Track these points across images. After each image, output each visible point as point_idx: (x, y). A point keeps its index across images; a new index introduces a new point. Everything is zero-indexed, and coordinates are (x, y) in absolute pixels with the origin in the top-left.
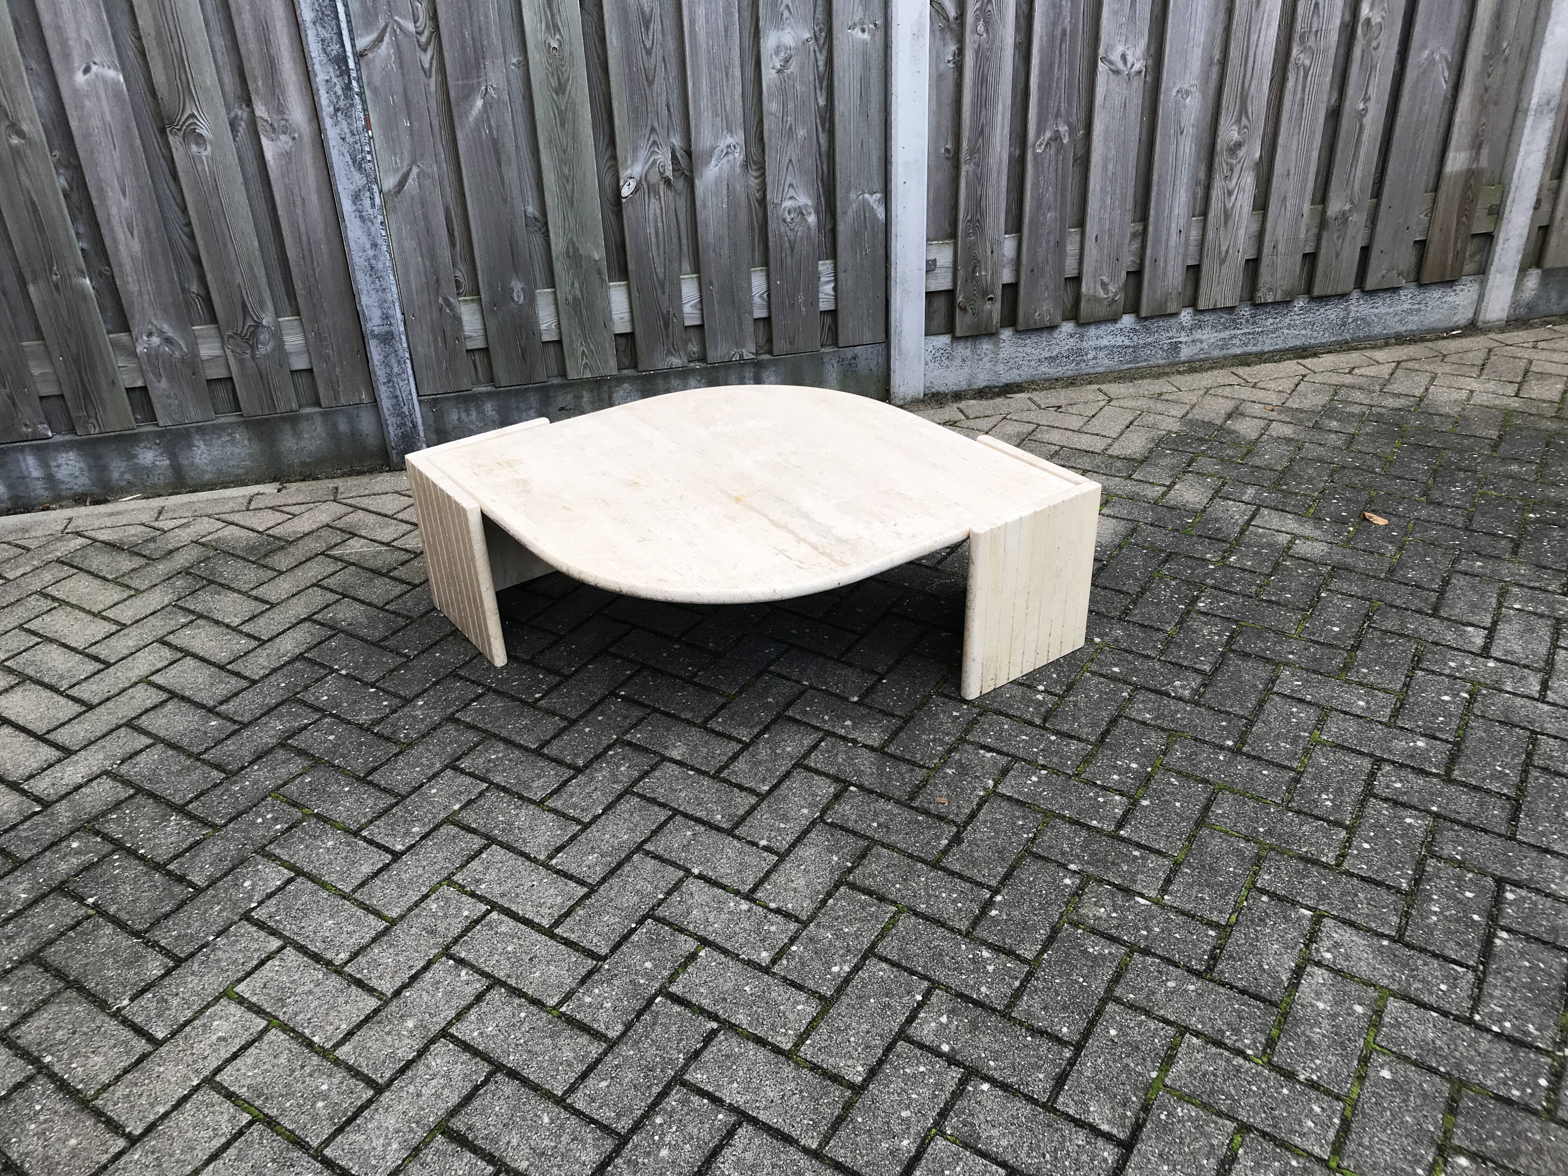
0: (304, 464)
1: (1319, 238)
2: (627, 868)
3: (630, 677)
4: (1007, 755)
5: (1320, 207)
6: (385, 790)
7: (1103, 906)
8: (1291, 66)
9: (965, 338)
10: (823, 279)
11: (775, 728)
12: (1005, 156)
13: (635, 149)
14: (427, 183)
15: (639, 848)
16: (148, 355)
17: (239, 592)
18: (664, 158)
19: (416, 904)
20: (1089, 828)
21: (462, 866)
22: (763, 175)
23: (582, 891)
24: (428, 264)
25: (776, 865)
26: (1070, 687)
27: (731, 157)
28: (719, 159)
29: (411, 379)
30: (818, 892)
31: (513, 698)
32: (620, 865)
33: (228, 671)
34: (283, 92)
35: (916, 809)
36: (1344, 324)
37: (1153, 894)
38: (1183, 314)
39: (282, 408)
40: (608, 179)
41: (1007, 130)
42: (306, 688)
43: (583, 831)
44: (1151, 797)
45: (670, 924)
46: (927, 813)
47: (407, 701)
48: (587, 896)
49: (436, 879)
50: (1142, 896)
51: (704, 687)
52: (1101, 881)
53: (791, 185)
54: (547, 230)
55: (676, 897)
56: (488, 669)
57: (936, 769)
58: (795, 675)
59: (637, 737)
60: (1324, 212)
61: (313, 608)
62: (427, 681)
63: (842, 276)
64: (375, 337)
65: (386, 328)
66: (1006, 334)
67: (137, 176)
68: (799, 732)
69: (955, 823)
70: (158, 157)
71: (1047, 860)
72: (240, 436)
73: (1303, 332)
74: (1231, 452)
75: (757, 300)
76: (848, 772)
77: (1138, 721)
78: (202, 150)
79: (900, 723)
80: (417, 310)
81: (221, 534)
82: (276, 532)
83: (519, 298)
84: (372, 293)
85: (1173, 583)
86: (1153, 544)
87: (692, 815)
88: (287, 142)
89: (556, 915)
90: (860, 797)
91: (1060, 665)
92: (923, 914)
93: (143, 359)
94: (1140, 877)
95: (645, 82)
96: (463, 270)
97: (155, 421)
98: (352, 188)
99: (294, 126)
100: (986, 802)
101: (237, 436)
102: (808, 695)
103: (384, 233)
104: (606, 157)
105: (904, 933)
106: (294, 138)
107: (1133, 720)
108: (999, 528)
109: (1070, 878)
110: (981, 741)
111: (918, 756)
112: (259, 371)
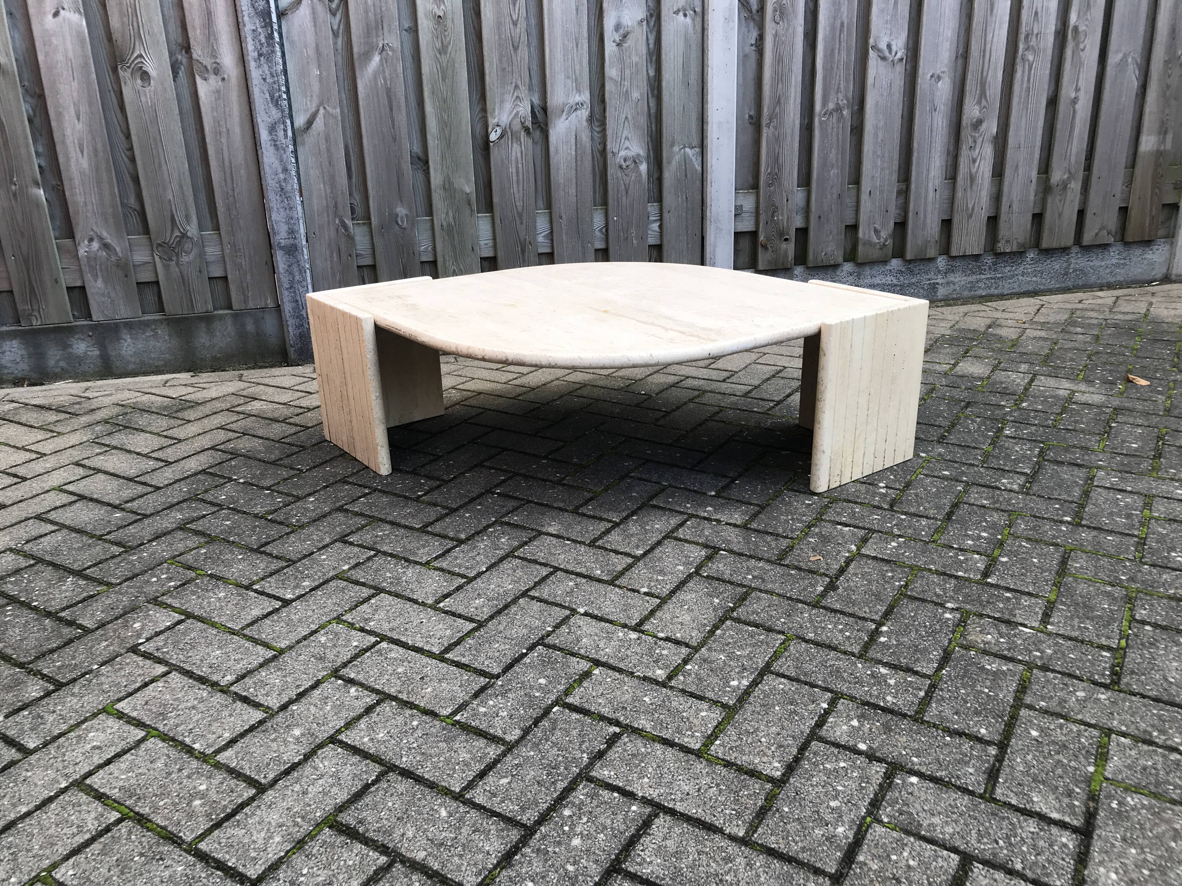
0: (215, 359)
1: (1044, 201)
2: (514, 609)
3: (504, 481)
4: (864, 528)
5: (1044, 176)
6: (277, 557)
7: (989, 633)
8: (1019, 60)
9: (766, 272)
10: (652, 218)
11: (642, 513)
12: (798, 122)
13: (502, 102)
14: (331, 121)
15: (525, 594)
16: (88, 257)
17: (151, 433)
18: (525, 109)
19: (305, 638)
20: (957, 577)
21: (352, 609)
22: (604, 131)
23: (471, 626)
24: (328, 191)
25: (659, 606)
26: (908, 485)
27: (579, 112)
28: (569, 114)
29: (310, 287)
30: (705, 625)
31: (397, 495)
32: (506, 606)
33: (135, 482)
34: (216, 40)
35: (787, 566)
36: (1066, 274)
37: (1036, 624)
38: (939, 260)
39: (200, 308)
40: (479, 128)
41: (799, 99)
42: (206, 491)
43: (468, 583)
44: (1007, 555)
45: (560, 649)
46: (798, 568)
47: (299, 498)
48: (476, 629)
49: (325, 619)
50: (1025, 626)
51: (572, 487)
52: (981, 616)
53: (627, 138)
54: (428, 168)
55: (564, 629)
56: (374, 477)
57: (799, 539)
58: (654, 478)
59: (515, 519)
60: (1048, 179)
61: (217, 441)
62: (318, 485)
63: (666, 215)
64: (282, 248)
65: (291, 241)
66: (799, 270)
67: (90, 104)
68: (665, 515)
69: (827, 576)
70: (110, 91)
71: (923, 600)
72: (162, 332)
73: (1034, 279)
74: (999, 346)
75: (598, 233)
76: (717, 541)
77: (977, 506)
78: (146, 85)
79: (757, 508)
80: (317, 229)
81: (138, 399)
82: (188, 398)
83: (402, 221)
84: (281, 210)
85: (978, 419)
86: (952, 397)
87: (572, 571)
88: (217, 82)
89: (446, 645)
90: (732, 558)
91: (895, 470)
92: (813, 641)
93: (84, 262)
94: (1017, 611)
95: (512, 48)
96: (357, 198)
97: (89, 316)
98: (269, 120)
99: (224, 68)
100: (852, 561)
101: (160, 332)
102: (669, 491)
103: (293, 160)
104: (478, 110)
105: (797, 655)
106: (223, 79)
107: (973, 505)
108: (848, 322)
109: (950, 613)
110: (837, 519)
111: (780, 530)
112: (182, 276)
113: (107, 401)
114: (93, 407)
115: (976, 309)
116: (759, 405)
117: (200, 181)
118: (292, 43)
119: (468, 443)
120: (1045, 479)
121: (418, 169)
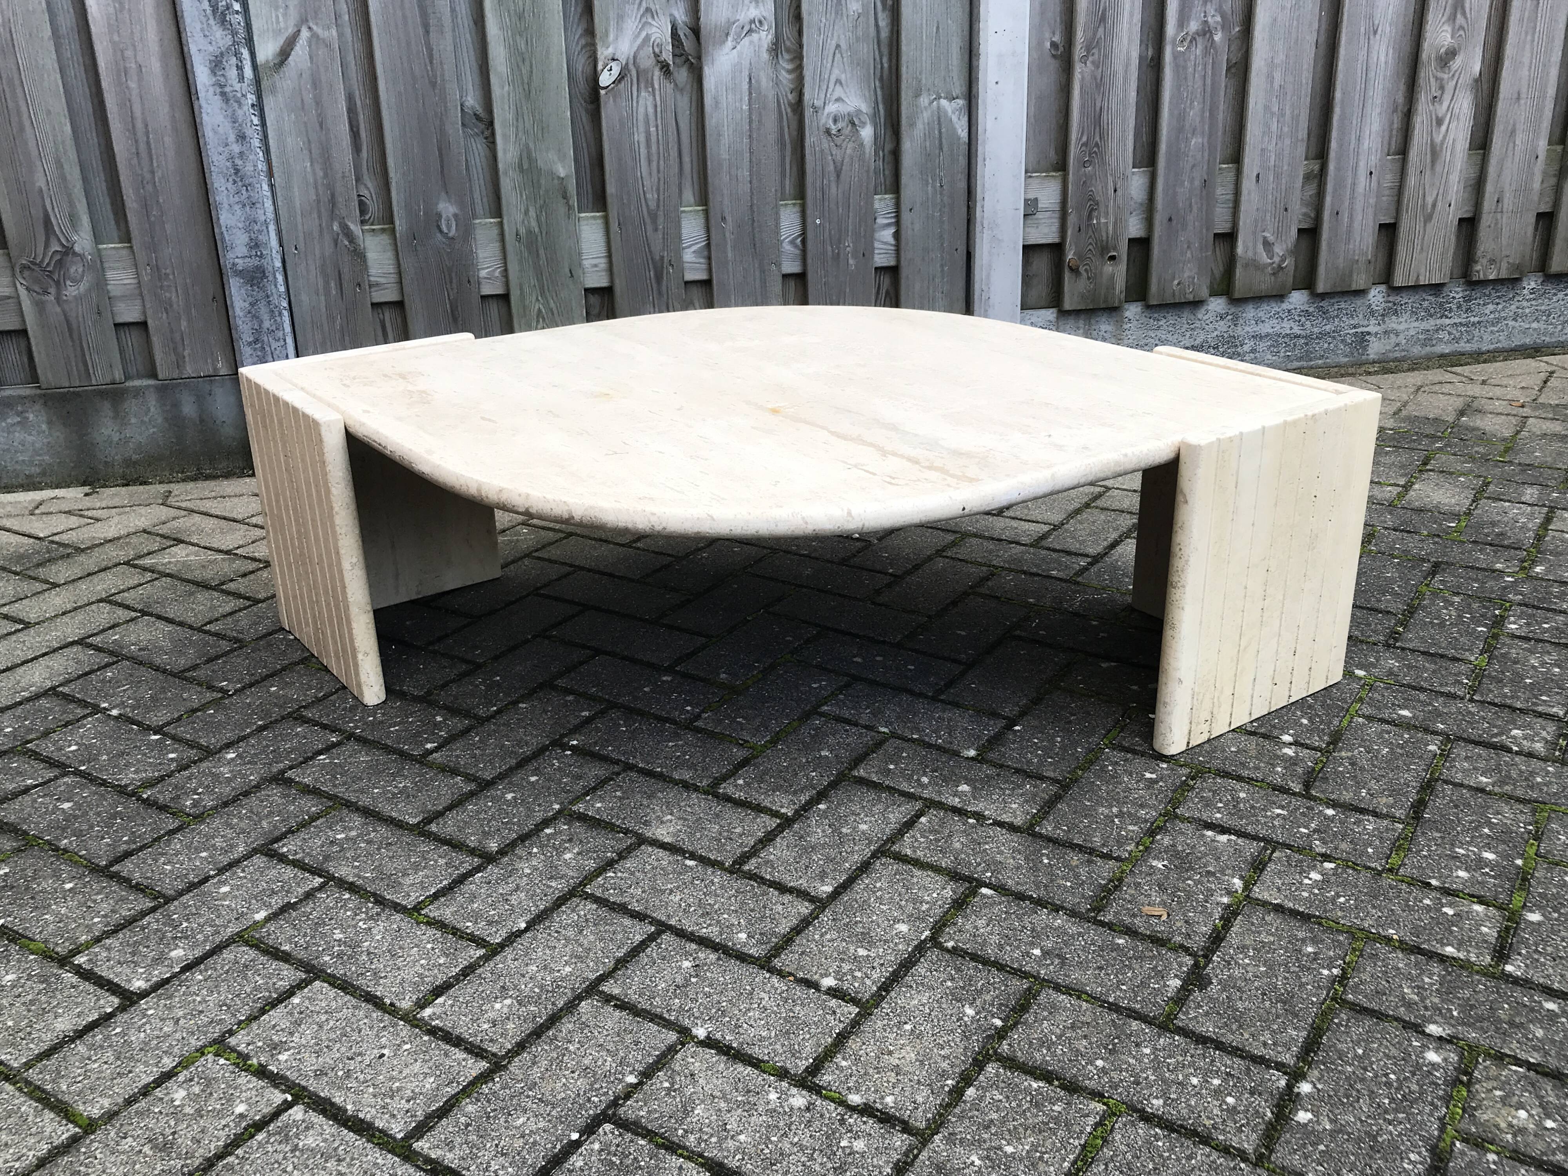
0: (128, 463)
1: (1558, 193)
2: (567, 1025)
3: (588, 721)
4: (1255, 838)
5: (1559, 148)
6: (138, 888)
7: (1520, 1106)
9: (1076, 313)
10: (881, 221)
11: (837, 795)
12: (1135, 55)
13: (621, 18)
14: (322, 52)
15: (592, 989)
18: (661, 32)
19: (145, 1091)
20: (1443, 959)
21: (252, 1018)
22: (799, 70)
23: (476, 1067)
24: (321, 174)
25: (855, 1024)
26: (1336, 739)
27: (755, 36)
28: (738, 40)
29: (290, 340)
30: (944, 1075)
31: (387, 749)
32: (554, 1019)
35: (1110, 926)
38: (1373, 292)
39: (100, 377)
40: (581, 64)
41: (1138, 17)
42: (46, 734)
43: (487, 958)
44: (1540, 908)
45: (648, 1134)
46: (1131, 932)
47: (208, 753)
48: (484, 1077)
49: (194, 1043)
51: (712, 735)
52: (1500, 1058)
53: (838, 82)
54: (493, 134)
55: (662, 1081)
56: (353, 709)
57: (1134, 861)
58: (865, 718)
59: (597, 806)
60: (1564, 155)
61: (92, 628)
62: (248, 724)
63: (906, 216)
64: (239, 273)
65: (256, 262)
66: (1133, 311)
68: (879, 800)
69: (1186, 950)
71: (1379, 1016)
72: (36, 416)
73: (1535, 325)
74: (1481, 449)
75: (787, 247)
76: (975, 865)
77: (1470, 788)
79: (1054, 789)
80: (301, 239)
82: (65, 538)
83: (449, 227)
84: (236, 207)
85: (1457, 599)
86: (1406, 552)
87: (692, 933)
89: (420, 1115)
90: (1002, 906)
91: (1310, 707)
92: (1160, 1118)
96: (370, 185)
98: (211, 49)
100: (1236, 914)
101: (31, 416)
102: (890, 747)
103: (256, 121)
104: (580, 31)
105: (1129, 1156)
107: (1461, 785)
108: (1231, 440)
109: (1437, 1050)
110: (1205, 817)
111: (1097, 841)
112: (68, 321)
115: (1436, 380)
116: (1060, 563)
117: (95, 158)
119: (535, 637)
121: (477, 134)
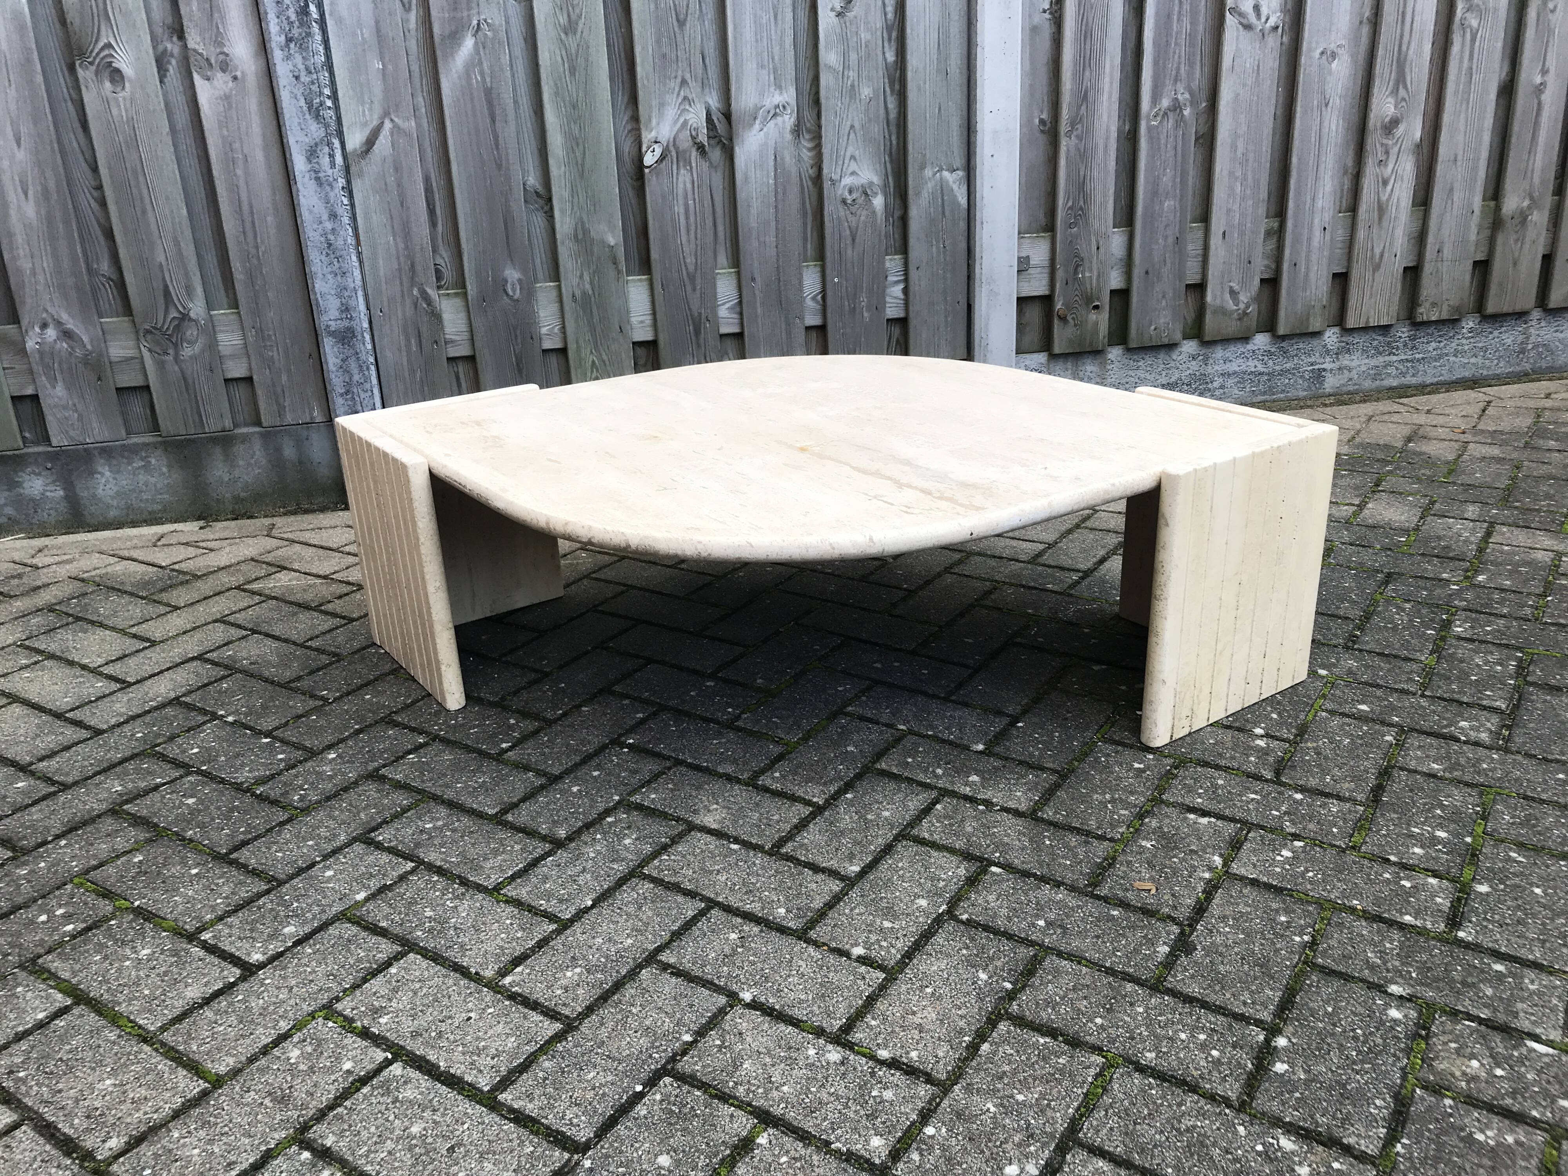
0: (237, 500)
1: (1492, 242)
2: (630, 991)
3: (642, 722)
4: (1233, 820)
5: (1493, 203)
6: (255, 873)
7: (1473, 1056)
8: (1456, 27)
9: (1065, 356)
10: (891, 279)
11: (862, 786)
12: (1114, 129)
13: (662, 105)
14: (402, 140)
15: (651, 958)
16: (41, 352)
17: (113, 629)
18: (697, 118)
19: (265, 1051)
20: (1402, 927)
21: (355, 987)
22: (818, 148)
23: (551, 1028)
24: (401, 245)
25: (883, 987)
26: (1302, 731)
27: (779, 119)
28: (764, 123)
29: (376, 391)
30: (961, 1032)
31: (468, 749)
32: (618, 986)
33: (67, 720)
34: (223, 18)
35: (1105, 899)
36: (1523, 351)
37: (1556, 1036)
38: (1328, 334)
39: (212, 425)
40: (628, 146)
41: (1116, 95)
42: (172, 738)
43: (559, 932)
44: (1489, 881)
45: (703, 1086)
46: (1124, 904)
47: (313, 754)
48: (559, 1037)
49: (306, 1008)
50: (1537, 1038)
51: (750, 733)
52: (1454, 1014)
53: (853, 157)
54: (551, 208)
55: (713, 1039)
56: (437, 714)
57: (1125, 841)
58: (885, 717)
59: (652, 797)
60: (1498, 208)
61: (208, 645)
62: (346, 728)
63: (913, 274)
64: (332, 334)
65: (346, 323)
66: (1115, 353)
67: (36, 121)
68: (899, 790)
69: (1173, 920)
70: (65, 101)
71: (1346, 977)
72: (158, 461)
73: (1473, 360)
74: (1428, 473)
75: (809, 302)
76: (984, 846)
77: (1423, 774)
78: (118, 89)
79: (1054, 778)
80: (385, 304)
81: (109, 569)
82: (183, 566)
83: (514, 291)
84: (329, 277)
85: (1408, 606)
86: (1362, 564)
87: (737, 909)
88: (226, 82)
89: (504, 1070)
90: (1009, 883)
91: (1279, 703)
92: (1153, 1069)
93: (35, 358)
94: (1520, 1006)
95: (675, 23)
96: (445, 255)
97: (47, 440)
98: (307, 140)
99: (236, 62)
100: (1216, 888)
101: (153, 461)
102: (908, 742)
103: (346, 201)
104: (626, 118)
105: (1126, 1103)
106: (235, 78)
107: (1416, 771)
108: (1206, 469)
109: (1398, 1008)
110: (1187, 801)
111: (1093, 824)
112: (184, 378)
113: (63, 571)
114: (39, 583)
115: (1386, 410)
116: (1054, 578)
117: (207, 236)
118: (339, 21)
119: (594, 648)
120: (1530, 719)
121: (537, 210)
